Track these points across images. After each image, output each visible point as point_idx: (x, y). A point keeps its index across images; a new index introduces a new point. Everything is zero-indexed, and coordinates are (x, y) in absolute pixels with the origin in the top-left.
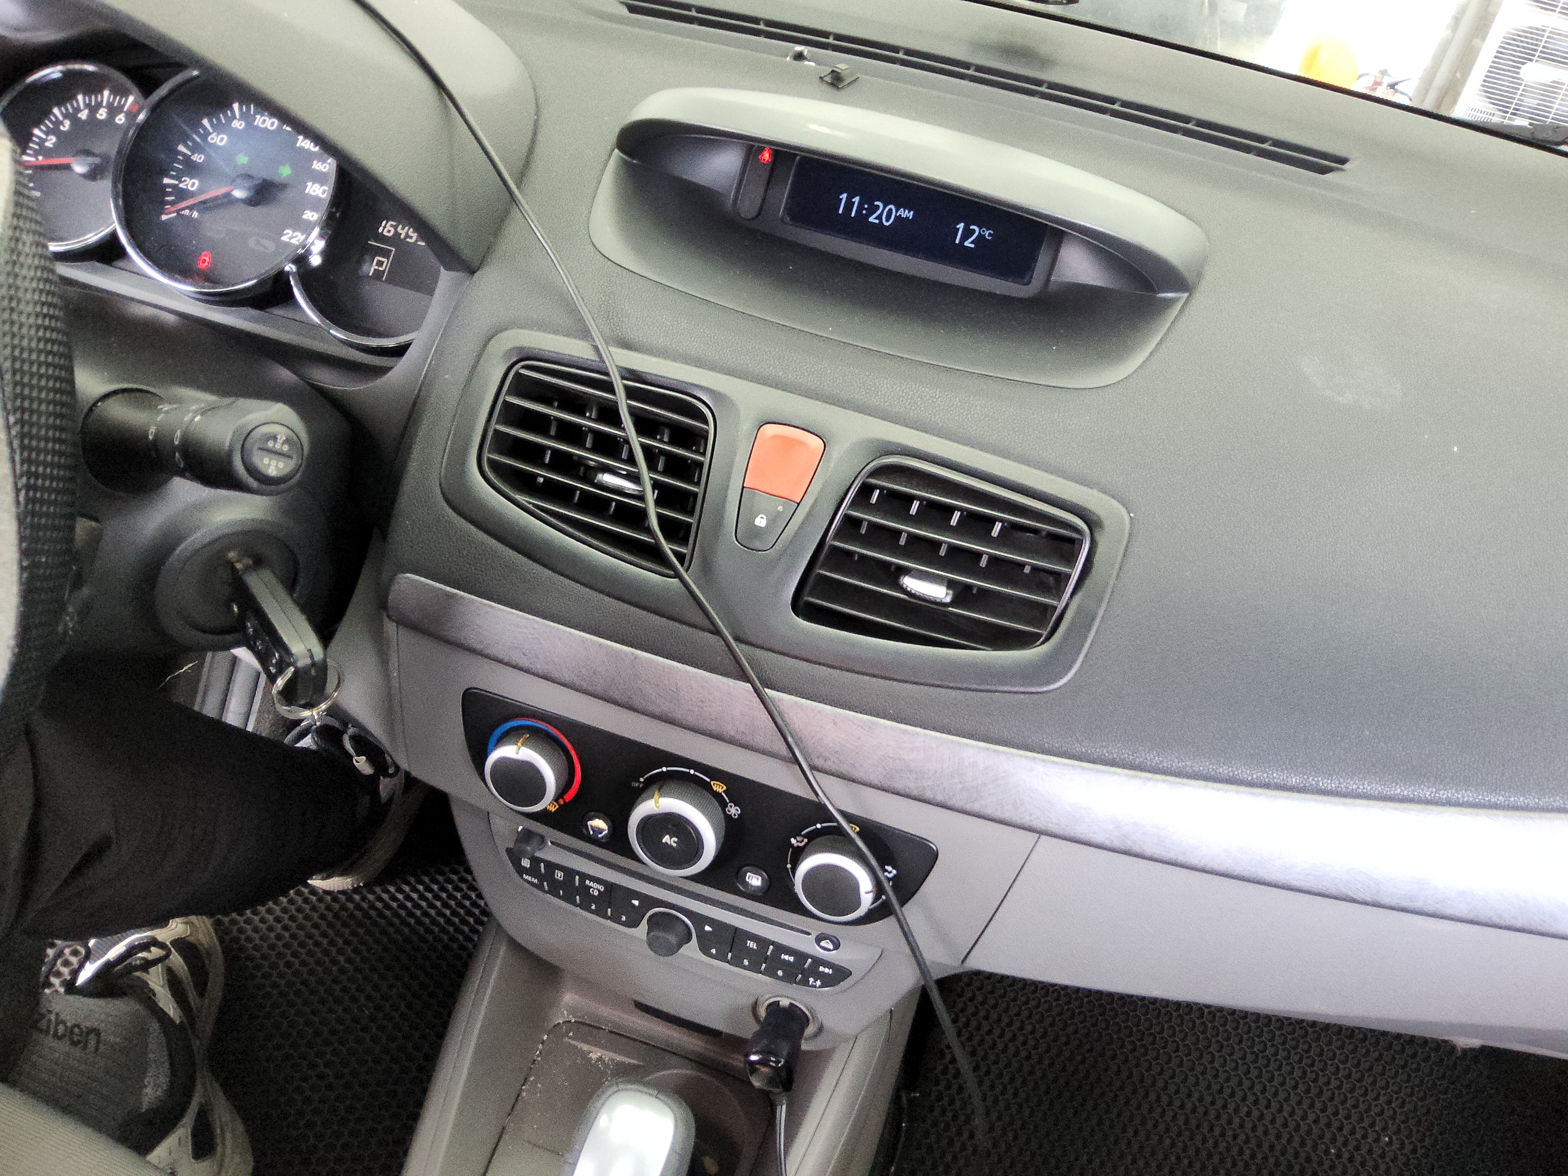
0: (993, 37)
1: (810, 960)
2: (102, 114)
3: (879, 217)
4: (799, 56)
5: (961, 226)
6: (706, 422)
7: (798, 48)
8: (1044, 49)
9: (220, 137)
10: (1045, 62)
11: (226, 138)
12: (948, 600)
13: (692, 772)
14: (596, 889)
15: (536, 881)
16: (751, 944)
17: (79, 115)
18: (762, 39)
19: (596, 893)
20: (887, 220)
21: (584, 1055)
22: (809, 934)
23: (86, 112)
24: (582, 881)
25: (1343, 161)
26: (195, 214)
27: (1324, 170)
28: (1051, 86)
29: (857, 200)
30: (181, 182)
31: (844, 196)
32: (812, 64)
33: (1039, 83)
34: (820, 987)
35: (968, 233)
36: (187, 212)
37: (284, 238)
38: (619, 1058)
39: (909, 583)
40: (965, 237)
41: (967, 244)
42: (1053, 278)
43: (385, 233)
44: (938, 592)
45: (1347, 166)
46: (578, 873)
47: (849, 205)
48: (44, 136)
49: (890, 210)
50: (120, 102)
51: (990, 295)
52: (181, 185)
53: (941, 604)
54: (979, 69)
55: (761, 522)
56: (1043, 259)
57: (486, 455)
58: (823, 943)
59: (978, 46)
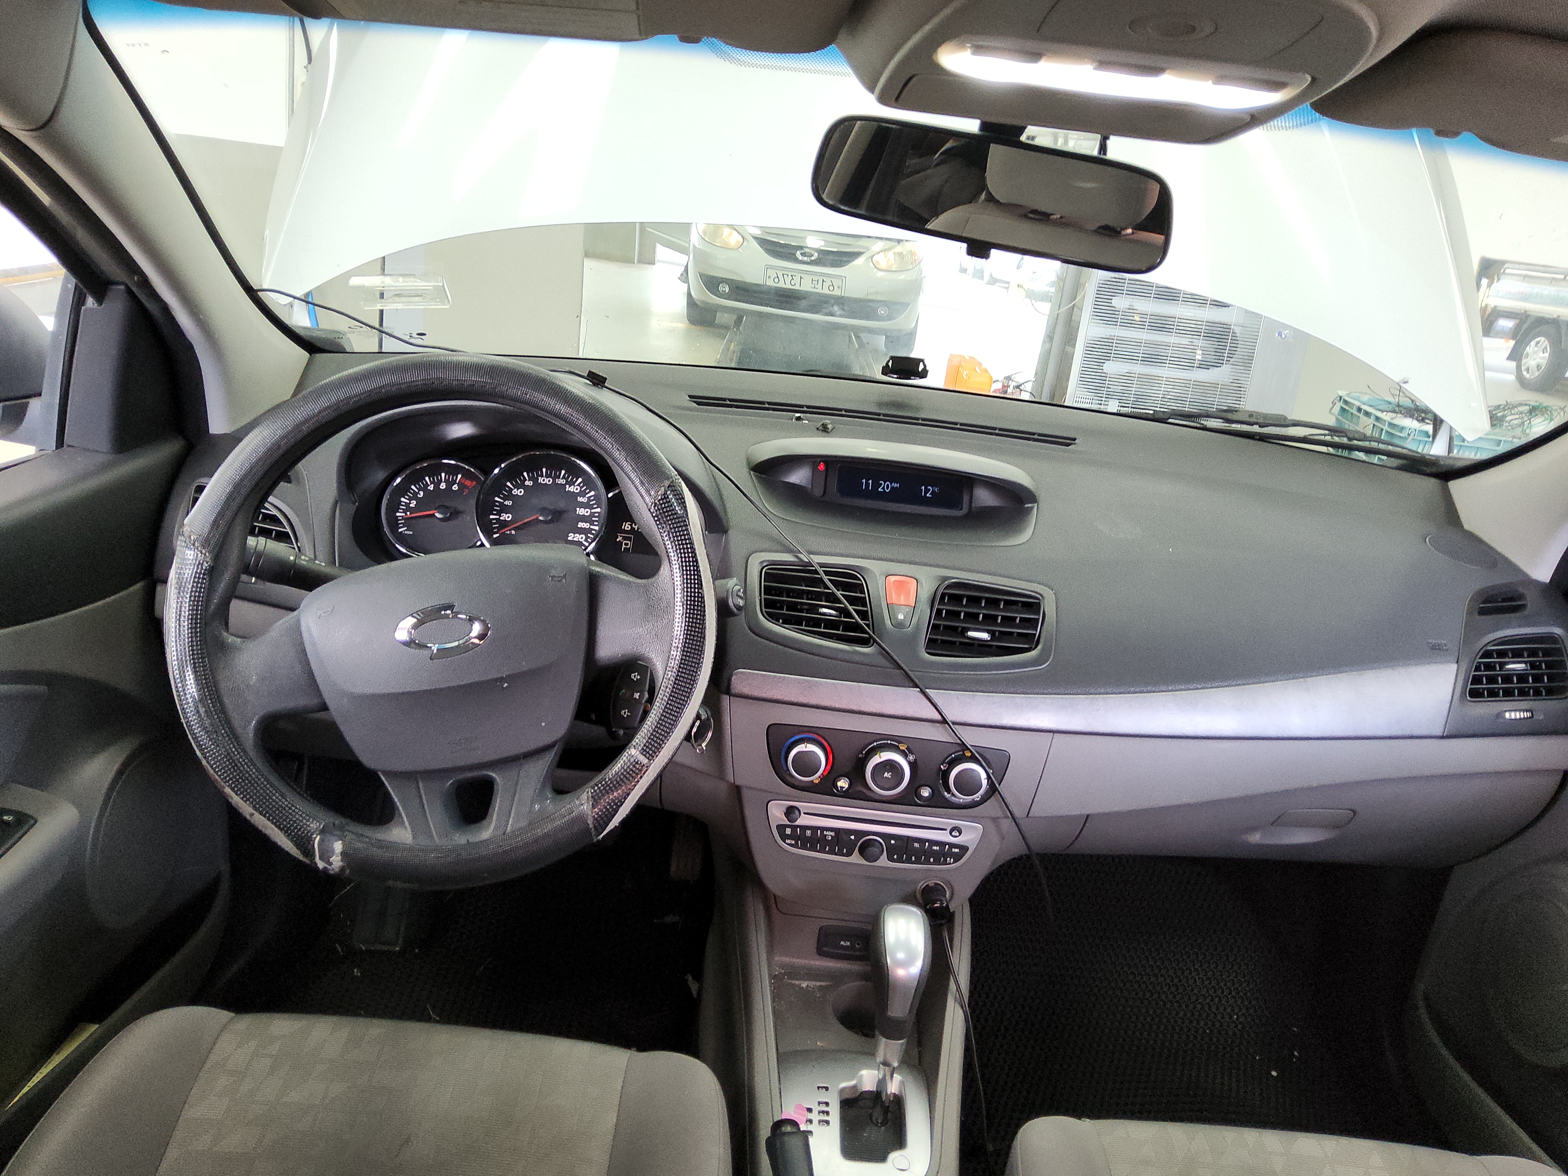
0: (886, 399)
1: (947, 846)
2: (443, 486)
3: (883, 488)
4: (798, 419)
5: (923, 488)
6: (860, 580)
7: (797, 415)
8: (913, 403)
9: (519, 490)
10: (917, 409)
11: (523, 491)
12: (989, 639)
13: (889, 742)
14: (830, 835)
15: (793, 842)
16: (916, 845)
17: (429, 488)
18: (771, 412)
19: (830, 838)
20: (887, 489)
21: (799, 986)
22: (946, 830)
23: (432, 485)
24: (822, 832)
25: (1075, 439)
26: (513, 532)
27: (1068, 445)
28: (923, 420)
29: (870, 481)
30: (500, 516)
31: (864, 481)
32: (807, 422)
33: (918, 419)
34: (953, 863)
35: (927, 491)
36: (508, 532)
37: (569, 538)
38: (818, 984)
39: (971, 634)
40: (926, 493)
41: (928, 495)
42: (973, 505)
43: (626, 528)
44: (985, 636)
45: (1076, 441)
46: (819, 828)
47: (867, 484)
48: (408, 501)
49: (888, 485)
50: (453, 478)
51: (945, 517)
52: (501, 518)
53: (987, 641)
54: (884, 415)
55: (901, 617)
56: (966, 499)
57: (764, 610)
58: (953, 834)
59: (880, 404)
